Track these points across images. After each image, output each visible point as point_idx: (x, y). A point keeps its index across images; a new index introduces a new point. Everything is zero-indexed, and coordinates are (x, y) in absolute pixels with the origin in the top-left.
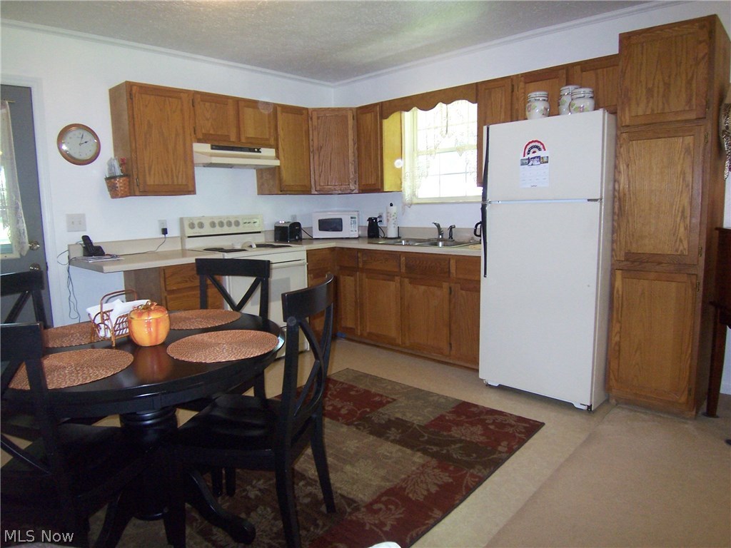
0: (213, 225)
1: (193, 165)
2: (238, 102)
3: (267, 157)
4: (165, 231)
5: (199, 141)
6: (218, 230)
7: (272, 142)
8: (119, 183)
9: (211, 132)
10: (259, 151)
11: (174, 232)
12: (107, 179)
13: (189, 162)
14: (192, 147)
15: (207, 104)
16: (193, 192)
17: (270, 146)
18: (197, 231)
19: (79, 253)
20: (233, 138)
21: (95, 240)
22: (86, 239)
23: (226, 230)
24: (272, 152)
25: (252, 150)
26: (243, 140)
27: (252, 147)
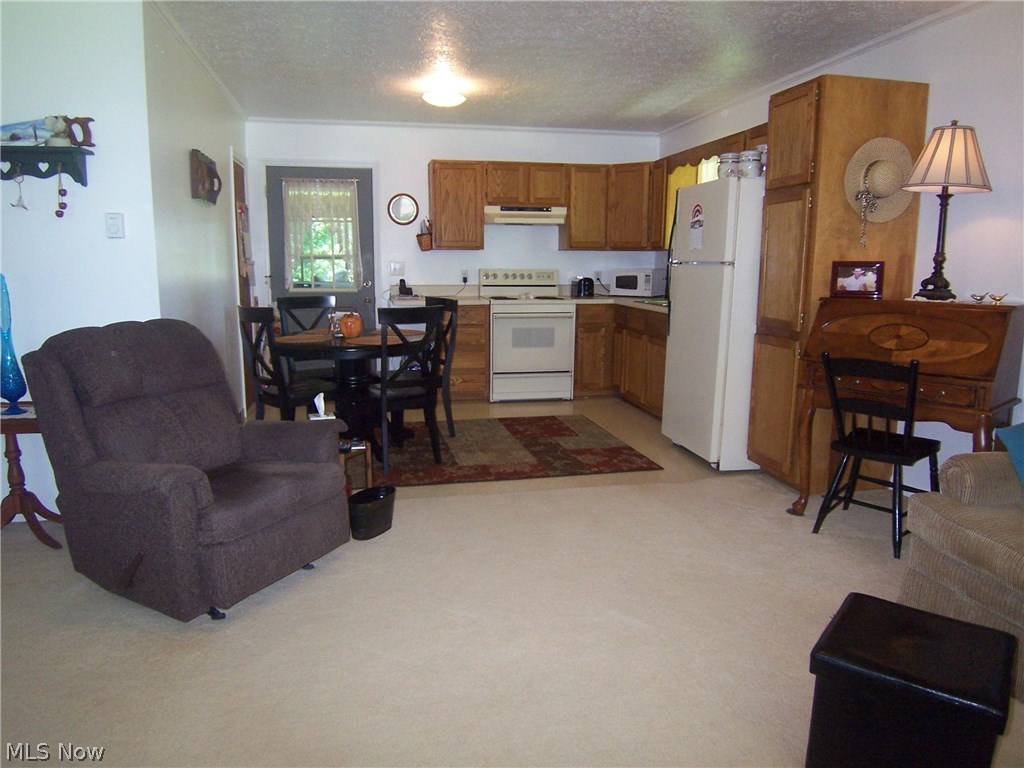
0: (506, 276)
1: (483, 223)
2: (528, 166)
3: (559, 213)
4: (465, 280)
5: (490, 204)
6: (510, 281)
7: (563, 201)
8: (426, 238)
9: (502, 195)
10: (547, 210)
11: (473, 281)
12: (418, 236)
13: (481, 220)
14: (483, 208)
15: (499, 172)
16: (481, 247)
17: (562, 206)
18: (491, 281)
19: (396, 291)
20: (521, 200)
21: (409, 283)
22: (402, 281)
23: (518, 281)
24: (563, 211)
25: (541, 210)
26: (532, 199)
27: (542, 207)
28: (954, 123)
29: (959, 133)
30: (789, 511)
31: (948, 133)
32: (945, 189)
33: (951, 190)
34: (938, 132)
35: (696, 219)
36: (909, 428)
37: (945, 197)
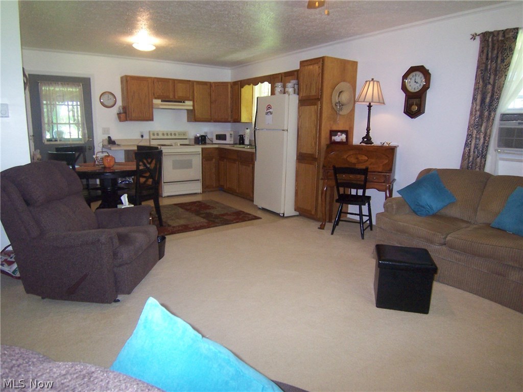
0: (163, 134)
1: (152, 108)
2: (174, 81)
3: (189, 104)
4: (142, 136)
5: (156, 98)
6: (166, 137)
7: (191, 98)
8: (123, 116)
9: (161, 94)
10: (184, 102)
11: (146, 137)
12: (118, 114)
13: (151, 107)
14: (152, 101)
15: (160, 83)
16: (152, 120)
17: (189, 100)
18: (156, 137)
19: (106, 143)
20: (171, 96)
21: (113, 138)
22: (109, 137)
23: (169, 137)
24: (191, 103)
25: (181, 102)
26: (176, 97)
27: (181, 100)
28: (373, 79)
29: (375, 83)
30: (319, 228)
31: (372, 83)
32: (370, 104)
33: (372, 104)
34: (368, 83)
35: (268, 111)
36: (364, 192)
37: (370, 106)
